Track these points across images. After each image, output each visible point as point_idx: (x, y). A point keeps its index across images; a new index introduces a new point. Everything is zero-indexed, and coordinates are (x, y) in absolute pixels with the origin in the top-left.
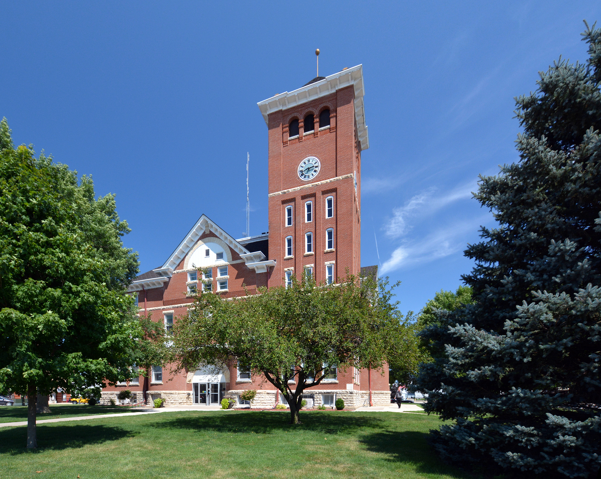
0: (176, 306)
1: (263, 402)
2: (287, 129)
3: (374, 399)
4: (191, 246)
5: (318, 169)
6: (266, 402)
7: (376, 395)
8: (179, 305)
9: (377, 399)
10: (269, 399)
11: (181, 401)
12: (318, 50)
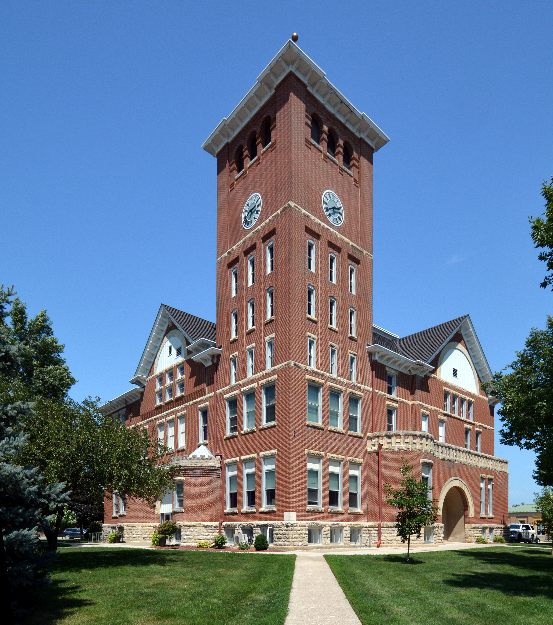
0: (149, 420)
1: (196, 537)
2: (234, 165)
3: (386, 535)
4: (158, 345)
5: (259, 209)
6: (201, 537)
7: (389, 529)
8: (151, 419)
9: (391, 535)
10: (207, 534)
11: (146, 536)
12: (295, 34)
